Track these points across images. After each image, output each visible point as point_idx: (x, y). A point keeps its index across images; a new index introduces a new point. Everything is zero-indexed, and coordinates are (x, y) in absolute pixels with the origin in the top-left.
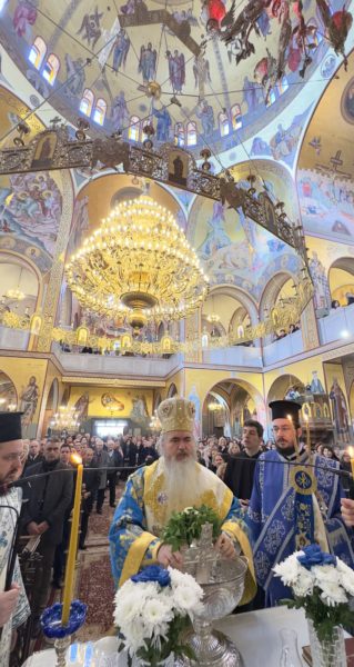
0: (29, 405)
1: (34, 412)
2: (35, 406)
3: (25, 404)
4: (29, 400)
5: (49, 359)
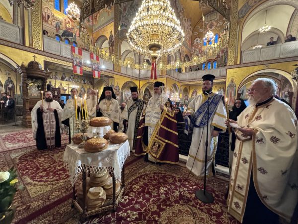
5: (167, 77)
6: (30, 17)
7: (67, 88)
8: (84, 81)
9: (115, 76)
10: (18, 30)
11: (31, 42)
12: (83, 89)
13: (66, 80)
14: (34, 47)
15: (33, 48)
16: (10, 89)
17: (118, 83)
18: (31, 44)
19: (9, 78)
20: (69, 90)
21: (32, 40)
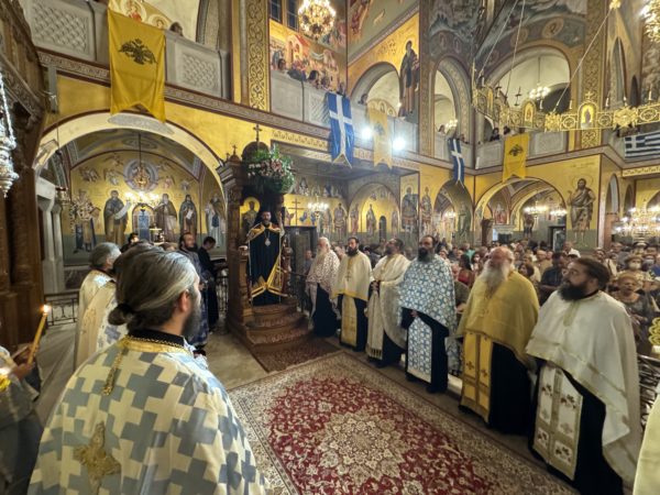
0: (581, 211)
1: (590, 218)
2: (591, 211)
3: (576, 210)
4: (581, 205)
5: (602, 154)
6: (244, 21)
8: (329, 190)
9: (421, 169)
10: (218, 61)
11: (245, 91)
14: (251, 104)
15: (248, 107)
16: (189, 222)
17: (427, 190)
18: (245, 97)
19: (188, 196)
20: (299, 217)
21: (248, 84)
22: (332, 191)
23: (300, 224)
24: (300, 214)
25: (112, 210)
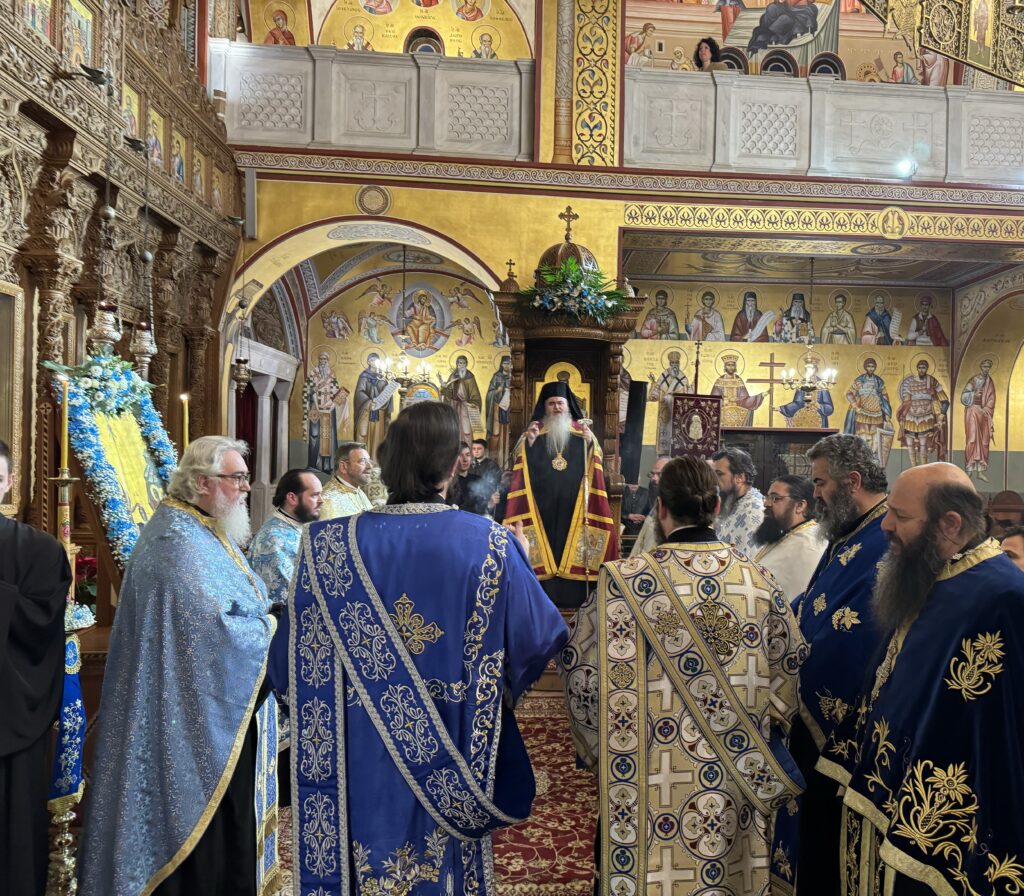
7: (763, 388)
8: (882, 323)
10: (516, 82)
11: (563, 132)
12: (867, 389)
13: (764, 338)
14: (576, 158)
15: (569, 167)
20: (777, 405)
21: (571, 115)
22: (894, 328)
23: (780, 423)
24: (784, 396)
25: (367, 392)
